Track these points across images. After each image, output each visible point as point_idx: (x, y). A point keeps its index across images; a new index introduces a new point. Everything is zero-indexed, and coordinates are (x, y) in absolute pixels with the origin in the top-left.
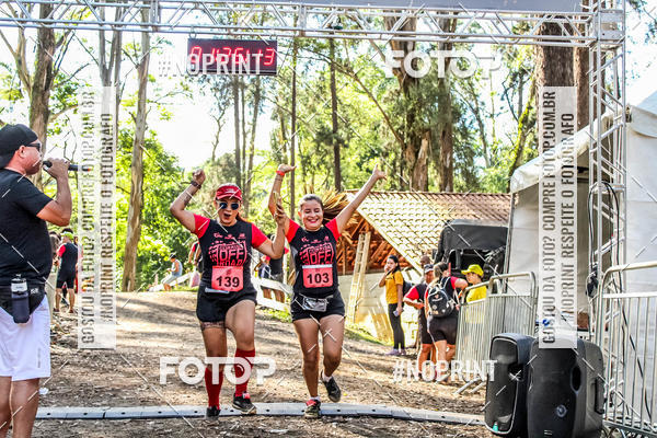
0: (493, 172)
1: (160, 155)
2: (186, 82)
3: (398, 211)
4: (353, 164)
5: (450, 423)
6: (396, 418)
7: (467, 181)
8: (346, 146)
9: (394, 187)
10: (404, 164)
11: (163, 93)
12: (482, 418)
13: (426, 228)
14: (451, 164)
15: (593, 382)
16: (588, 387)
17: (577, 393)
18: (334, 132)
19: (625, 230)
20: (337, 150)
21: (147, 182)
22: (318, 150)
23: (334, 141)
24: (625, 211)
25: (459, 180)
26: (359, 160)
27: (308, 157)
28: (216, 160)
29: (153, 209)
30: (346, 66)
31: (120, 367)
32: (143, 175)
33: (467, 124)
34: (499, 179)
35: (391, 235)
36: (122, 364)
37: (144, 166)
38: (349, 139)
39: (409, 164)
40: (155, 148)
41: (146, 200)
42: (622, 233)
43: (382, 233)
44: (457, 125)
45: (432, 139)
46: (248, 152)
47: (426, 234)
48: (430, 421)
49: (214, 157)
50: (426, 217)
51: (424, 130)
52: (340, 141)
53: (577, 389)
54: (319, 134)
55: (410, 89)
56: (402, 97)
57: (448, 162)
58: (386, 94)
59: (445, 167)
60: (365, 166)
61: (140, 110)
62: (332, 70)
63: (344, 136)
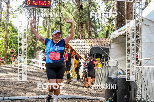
0: (102, 32)
1: (13, 28)
2: (20, 8)
3: (78, 43)
4: (65, 30)
5: (96, 100)
6: (82, 99)
7: (95, 35)
8: (63, 26)
9: (76, 36)
10: (78, 30)
11: (14, 11)
12: (104, 98)
13: (85, 48)
14: (91, 30)
15: (134, 89)
16: (133, 90)
17: (130, 92)
18: (60, 22)
19: (142, 50)
20: (61, 27)
21: (9, 35)
22: (56, 27)
23: (60, 24)
24: (142, 45)
25: (93, 35)
26: (66, 29)
27: (53, 28)
28: (28, 29)
29: (11, 42)
30: (63, 4)
31: (6, 85)
32: (8, 33)
33: (95, 20)
34: (103, 34)
35: (76, 49)
36: (6, 84)
37: (8, 30)
38: (64, 24)
39: (80, 31)
40: (11, 26)
41: (9, 39)
42: (141, 50)
43: (74, 49)
44: (93, 20)
45: (86, 24)
46: (37, 27)
47: (85, 49)
48: (91, 99)
49: (28, 28)
50: (85, 45)
51: (84, 22)
52: (62, 24)
53: (130, 91)
54: (56, 22)
55: (81, 11)
56: (78, 13)
57: (90, 30)
58: (74, 12)
59: (89, 31)
60: (68, 30)
61: (7, 15)
62: (59, 5)
63: (63, 23)
